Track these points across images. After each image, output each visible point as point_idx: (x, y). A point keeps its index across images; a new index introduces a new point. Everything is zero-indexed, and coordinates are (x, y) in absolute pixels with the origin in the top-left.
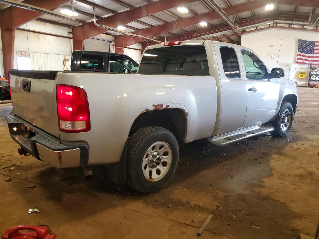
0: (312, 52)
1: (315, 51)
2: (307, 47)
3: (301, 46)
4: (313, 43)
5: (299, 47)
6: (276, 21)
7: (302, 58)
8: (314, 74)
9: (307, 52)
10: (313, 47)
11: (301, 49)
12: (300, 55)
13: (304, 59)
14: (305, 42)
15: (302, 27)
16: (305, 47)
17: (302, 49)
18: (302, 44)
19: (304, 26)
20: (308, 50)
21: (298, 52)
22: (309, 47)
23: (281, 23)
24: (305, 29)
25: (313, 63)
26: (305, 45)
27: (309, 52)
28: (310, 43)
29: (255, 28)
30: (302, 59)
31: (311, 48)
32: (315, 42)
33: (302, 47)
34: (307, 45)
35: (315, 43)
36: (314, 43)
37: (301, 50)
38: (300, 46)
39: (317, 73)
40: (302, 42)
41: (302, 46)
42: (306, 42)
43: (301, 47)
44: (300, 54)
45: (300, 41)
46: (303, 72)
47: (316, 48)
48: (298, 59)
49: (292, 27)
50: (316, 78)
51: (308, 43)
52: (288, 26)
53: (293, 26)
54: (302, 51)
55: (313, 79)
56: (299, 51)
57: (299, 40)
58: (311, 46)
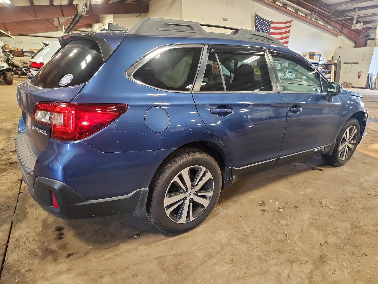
4: (269, 23)
5: (256, 27)
16: (261, 29)
17: (258, 30)
18: (259, 23)
26: (262, 25)
28: (267, 23)
31: (267, 30)
33: (259, 28)
34: (263, 26)
36: (270, 23)
38: (257, 25)
41: (259, 26)
42: (263, 20)
47: (271, 31)
57: (257, 16)
58: (267, 28)
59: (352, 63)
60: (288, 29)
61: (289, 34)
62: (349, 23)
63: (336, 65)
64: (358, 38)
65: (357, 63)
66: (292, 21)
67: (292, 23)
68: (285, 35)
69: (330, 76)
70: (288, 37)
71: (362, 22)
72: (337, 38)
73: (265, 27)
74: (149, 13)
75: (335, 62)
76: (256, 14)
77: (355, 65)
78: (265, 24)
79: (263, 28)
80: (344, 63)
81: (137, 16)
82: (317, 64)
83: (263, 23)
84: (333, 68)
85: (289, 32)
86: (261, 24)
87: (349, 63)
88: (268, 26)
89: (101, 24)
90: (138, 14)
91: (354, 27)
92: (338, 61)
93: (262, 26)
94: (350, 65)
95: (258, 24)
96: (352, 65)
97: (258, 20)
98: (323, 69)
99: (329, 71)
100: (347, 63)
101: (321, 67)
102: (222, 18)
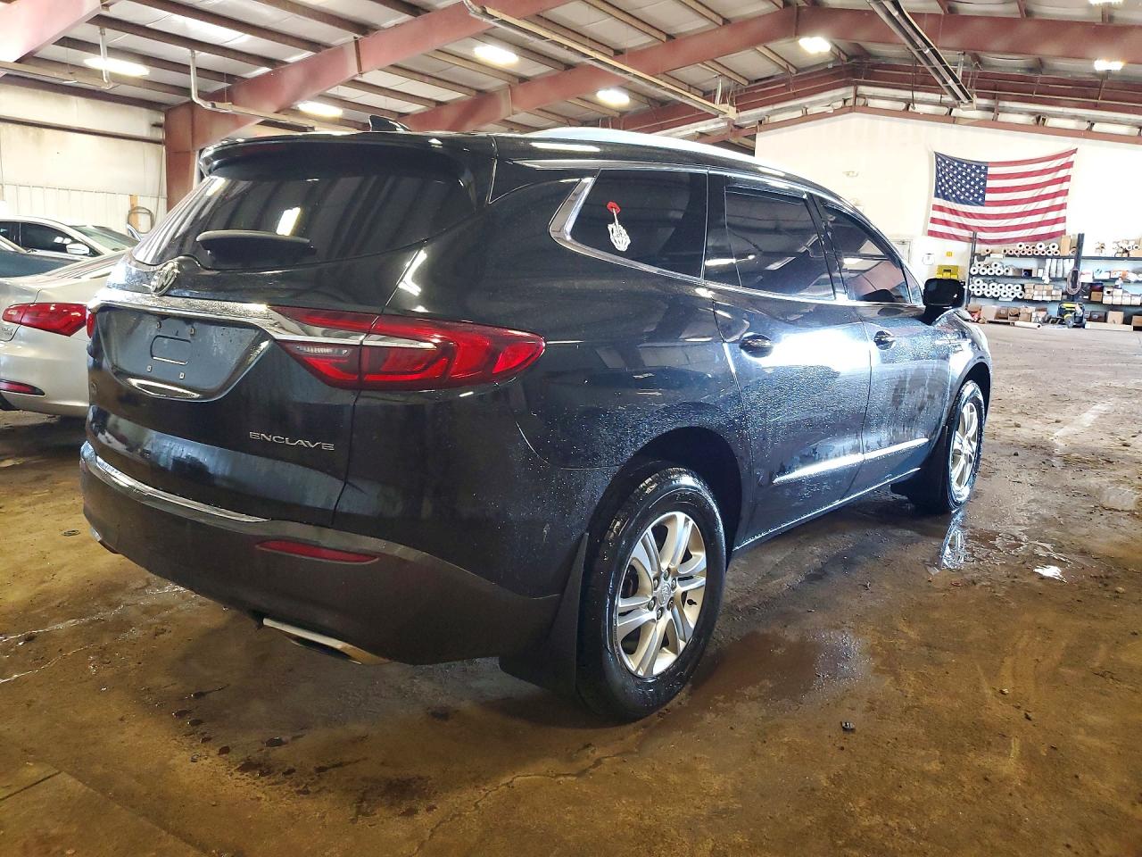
0: (980, 200)
1: (989, 197)
2: (964, 182)
3: (944, 176)
4: (983, 168)
5: (938, 179)
6: (863, 89)
7: (947, 217)
8: (978, 275)
9: (962, 197)
10: (981, 180)
11: (943, 188)
12: (941, 209)
13: (953, 221)
14: (956, 164)
15: (946, 110)
16: (957, 183)
17: (947, 186)
18: (947, 170)
19: (951, 110)
20: (967, 190)
21: (935, 196)
22: (970, 181)
23: (882, 96)
24: (954, 120)
25: (981, 235)
26: (958, 174)
27: (971, 199)
28: (974, 167)
29: (798, 114)
30: (946, 223)
31: (978, 183)
32: (987, 165)
33: (947, 182)
34: (962, 175)
35: (989, 169)
36: (986, 168)
37: (945, 190)
38: (940, 175)
39: (987, 271)
40: (947, 162)
41: (947, 178)
42: (961, 162)
43: (943, 181)
44: (942, 204)
45: (939, 160)
46: (949, 266)
47: (990, 184)
48: (934, 221)
49: (916, 111)
50: (986, 290)
51: (965, 166)
52: (902, 106)
53: (920, 108)
54: (946, 193)
55: (975, 290)
56: (937, 195)
57: (937, 155)
58: (978, 179)
60: (1062, 174)
61: (1065, 186)
66: (1075, 151)
67: (1075, 158)
68: (1051, 189)
70: (1065, 193)
73: (968, 178)
76: (936, 153)
78: (969, 170)
79: (961, 179)
83: (960, 169)
85: (1065, 179)
86: (955, 172)
88: (980, 173)
95: (943, 173)
97: (943, 165)
102: (844, 173)
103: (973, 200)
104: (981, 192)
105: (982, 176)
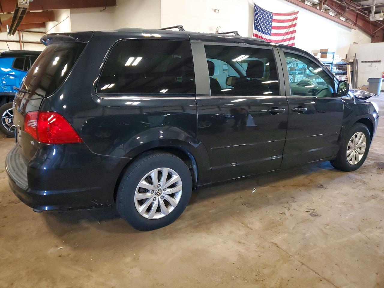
0: (270, 32)
1: (273, 31)
2: (264, 22)
3: (257, 18)
4: (271, 15)
5: (256, 19)
9: (264, 30)
10: (271, 21)
11: (257, 25)
12: (256, 36)
14: (262, 12)
16: (262, 22)
17: (258, 23)
18: (259, 15)
20: (266, 27)
26: (263, 17)
27: (267, 31)
28: (268, 14)
31: (269, 23)
33: (258, 21)
36: (273, 15)
41: (259, 19)
42: (264, 11)
44: (257, 33)
45: (256, 8)
47: (274, 24)
51: (265, 13)
54: (258, 27)
56: (255, 29)
57: (256, 6)
58: (269, 21)
59: (373, 62)
61: (296, 28)
62: (366, 14)
63: (352, 64)
64: (375, 32)
65: (379, 61)
66: (298, 12)
67: (298, 15)
68: (291, 29)
69: (346, 78)
70: (294, 32)
71: (382, 12)
72: (351, 31)
73: (266, 20)
74: (117, 6)
75: (351, 60)
76: (254, 4)
77: (377, 64)
78: (266, 16)
79: (263, 20)
80: (362, 62)
81: (101, 11)
82: (331, 63)
83: (263, 15)
84: (349, 68)
85: (295, 25)
86: (261, 16)
87: (369, 62)
88: (270, 18)
89: (56, 23)
90: (102, 8)
91: (373, 18)
92: (354, 59)
93: (263, 19)
94: (370, 64)
95: (257, 16)
96: (373, 63)
97: (257, 11)
98: (337, 70)
99: (344, 72)
100: (365, 62)
101: (335, 68)
102: (212, 9)
103: (267, 32)
104: (270, 28)
105: (271, 19)
